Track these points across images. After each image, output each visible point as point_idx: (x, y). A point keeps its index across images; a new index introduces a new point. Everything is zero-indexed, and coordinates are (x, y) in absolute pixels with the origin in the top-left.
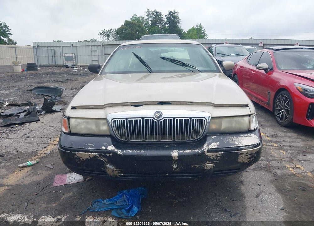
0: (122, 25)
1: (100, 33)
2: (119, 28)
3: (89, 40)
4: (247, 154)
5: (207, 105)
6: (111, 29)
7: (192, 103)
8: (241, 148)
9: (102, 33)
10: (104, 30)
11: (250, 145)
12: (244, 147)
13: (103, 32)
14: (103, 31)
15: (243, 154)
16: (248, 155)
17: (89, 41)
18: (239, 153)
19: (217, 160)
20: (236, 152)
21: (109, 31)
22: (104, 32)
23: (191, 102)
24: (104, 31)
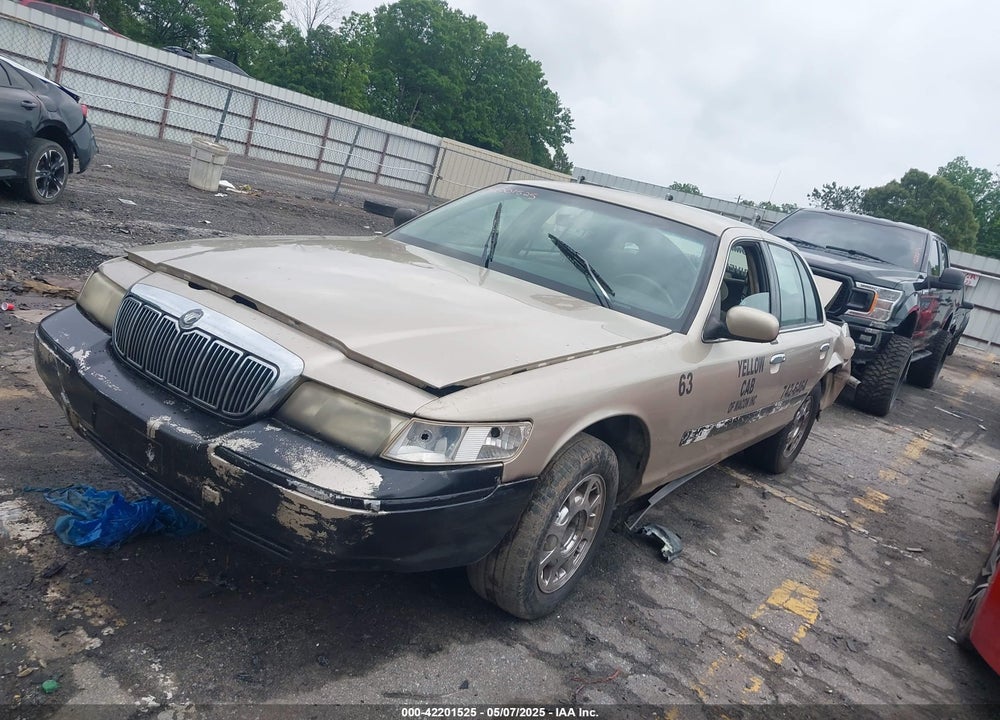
0: (894, 182)
1: (815, 190)
2: (876, 189)
3: (779, 205)
4: (303, 511)
5: (330, 345)
6: (858, 188)
7: (297, 325)
8: (296, 483)
9: (823, 194)
10: (834, 184)
11: (323, 489)
12: (303, 485)
13: (827, 190)
14: (828, 187)
15: (292, 503)
16: (305, 514)
17: (776, 209)
18: (282, 494)
19: (227, 487)
20: (275, 485)
21: (847, 190)
22: (830, 192)
23: (297, 322)
24: (830, 189)
